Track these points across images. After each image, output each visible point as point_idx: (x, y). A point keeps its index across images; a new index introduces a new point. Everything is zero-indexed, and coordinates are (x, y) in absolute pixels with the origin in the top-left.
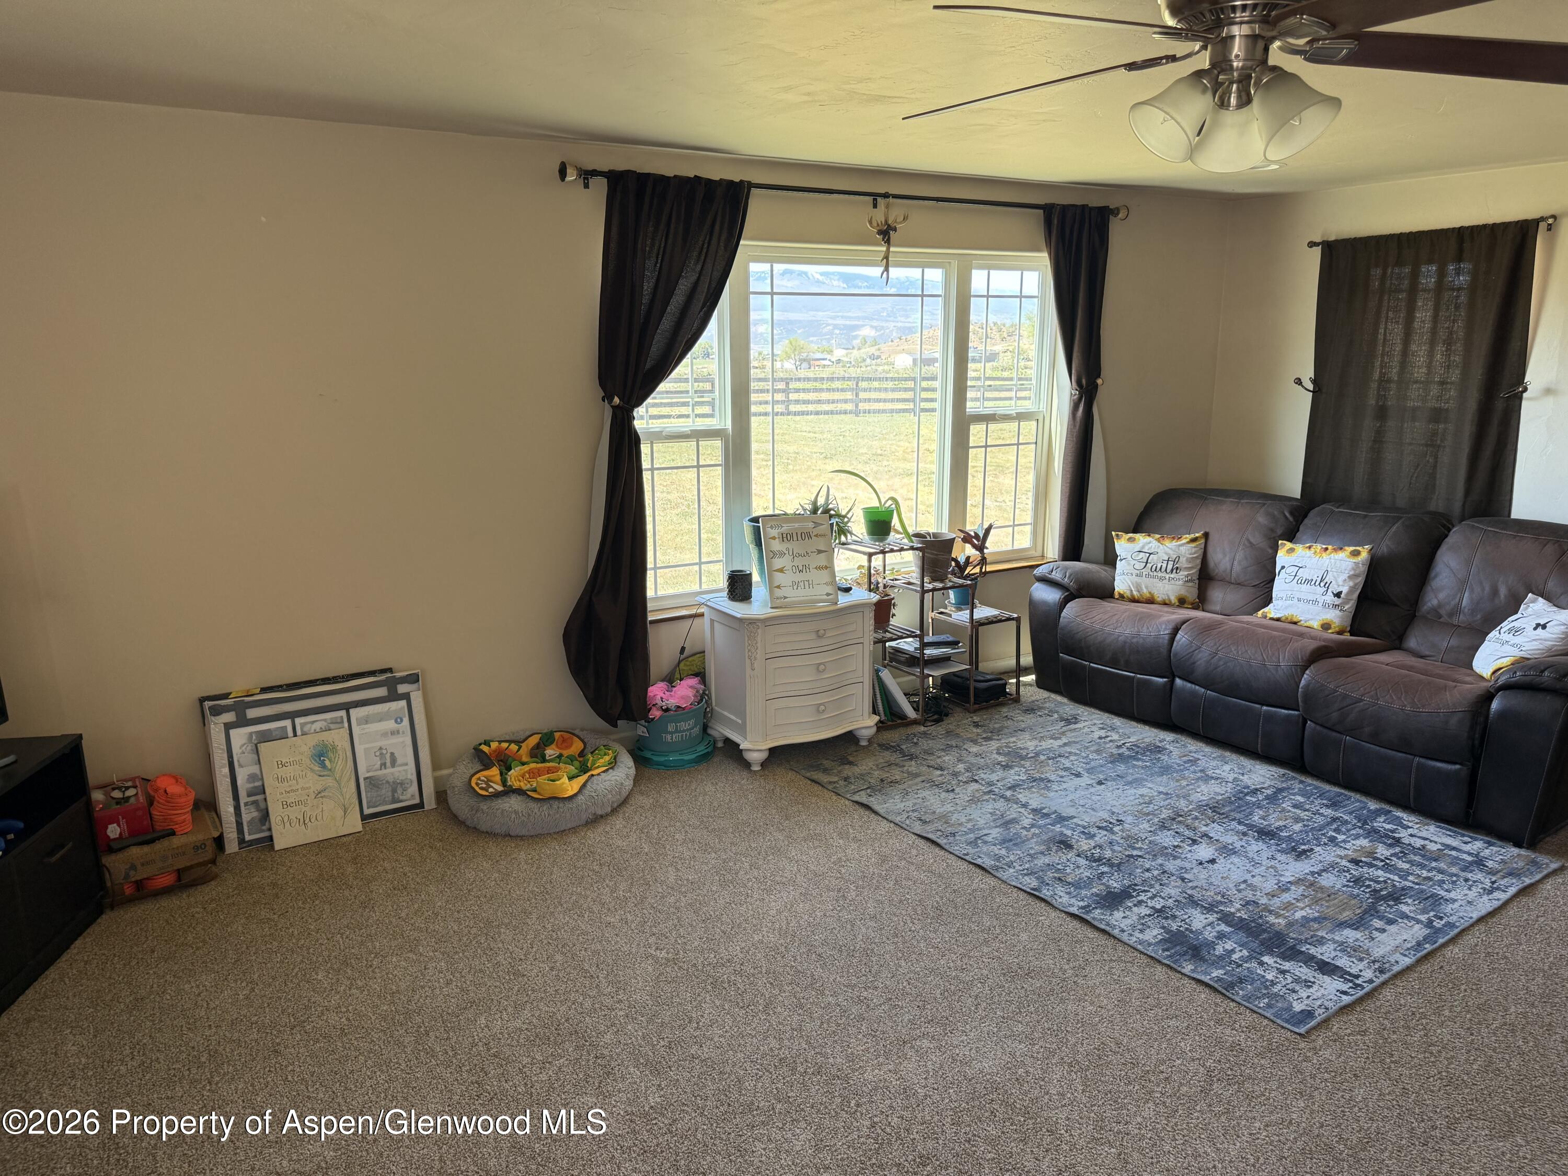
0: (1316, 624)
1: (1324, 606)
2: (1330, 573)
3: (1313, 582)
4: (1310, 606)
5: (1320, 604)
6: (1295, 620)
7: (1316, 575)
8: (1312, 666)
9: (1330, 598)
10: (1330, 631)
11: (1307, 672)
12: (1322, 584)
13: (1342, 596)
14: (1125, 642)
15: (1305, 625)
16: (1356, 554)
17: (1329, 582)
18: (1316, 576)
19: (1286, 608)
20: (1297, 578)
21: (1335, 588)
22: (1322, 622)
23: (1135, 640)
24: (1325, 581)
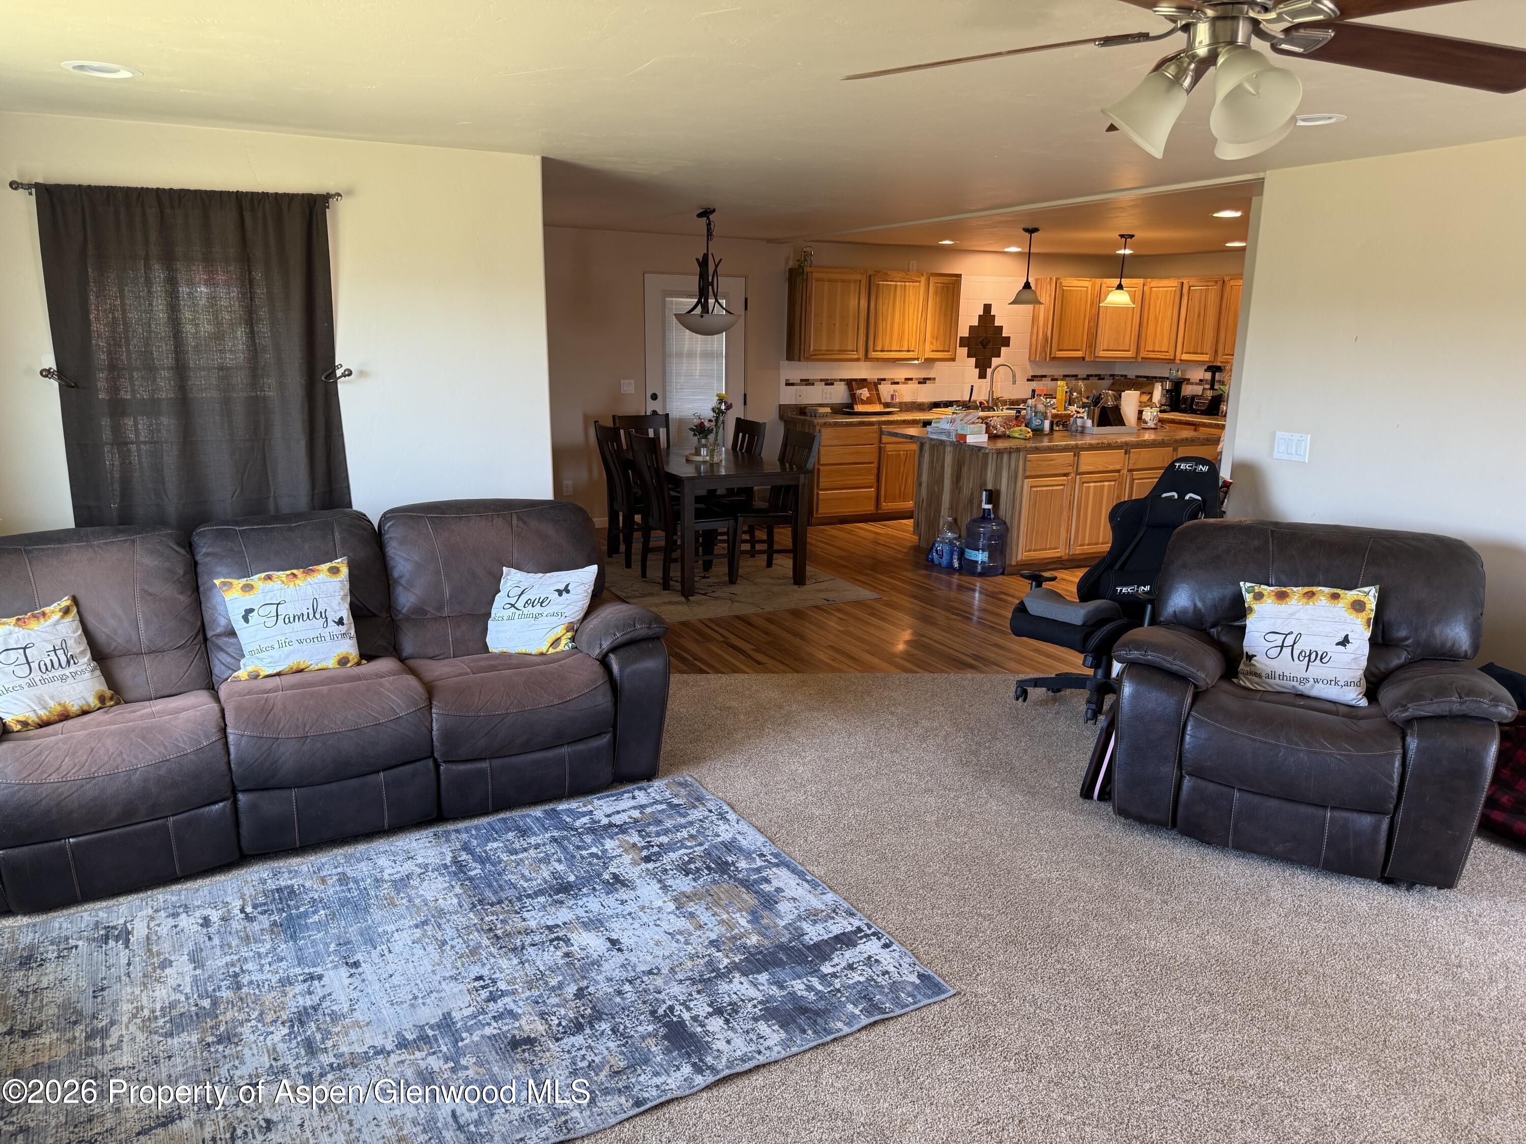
0: (332, 663)
1: (332, 637)
2: (320, 601)
3: (305, 617)
4: (317, 645)
5: (328, 639)
6: (302, 667)
7: (305, 607)
8: (434, 703)
9: (334, 629)
10: (349, 665)
11: (434, 710)
12: (318, 616)
13: (345, 621)
14: (146, 780)
15: (317, 668)
16: (335, 571)
17: (323, 612)
18: (305, 609)
19: (288, 656)
20: (281, 618)
21: (333, 616)
22: (337, 658)
23: (162, 772)
24: (318, 611)
